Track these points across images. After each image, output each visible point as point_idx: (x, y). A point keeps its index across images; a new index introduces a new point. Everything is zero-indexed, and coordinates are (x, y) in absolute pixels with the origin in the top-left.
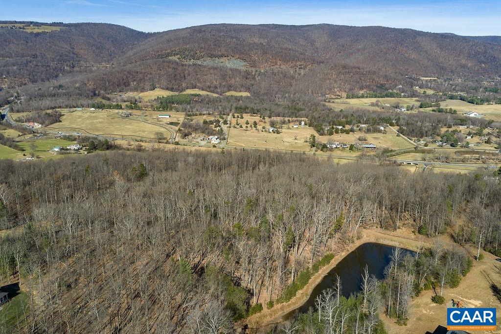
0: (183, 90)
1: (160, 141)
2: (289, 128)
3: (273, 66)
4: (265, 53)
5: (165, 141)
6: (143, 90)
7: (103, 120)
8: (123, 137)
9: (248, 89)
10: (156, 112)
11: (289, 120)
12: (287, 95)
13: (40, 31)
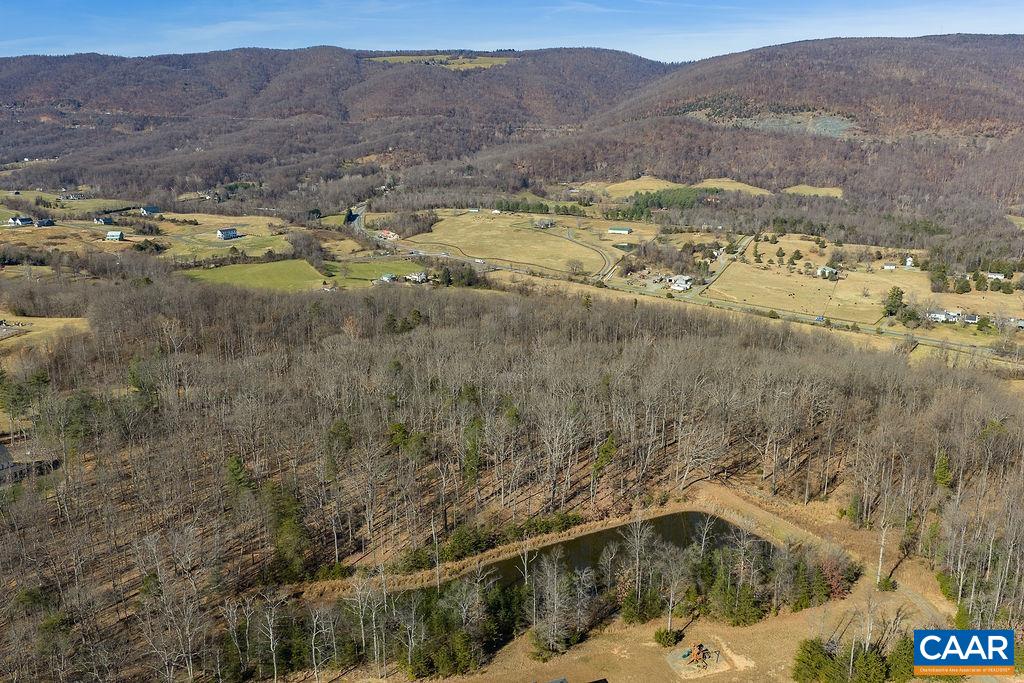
0: (698, 180)
1: (573, 277)
2: (872, 271)
3: (918, 130)
4: (905, 101)
5: (581, 278)
6: (618, 178)
7: (499, 233)
8: (514, 266)
9: (842, 181)
10: (609, 222)
11: (879, 253)
12: (927, 197)
13: (471, 66)
